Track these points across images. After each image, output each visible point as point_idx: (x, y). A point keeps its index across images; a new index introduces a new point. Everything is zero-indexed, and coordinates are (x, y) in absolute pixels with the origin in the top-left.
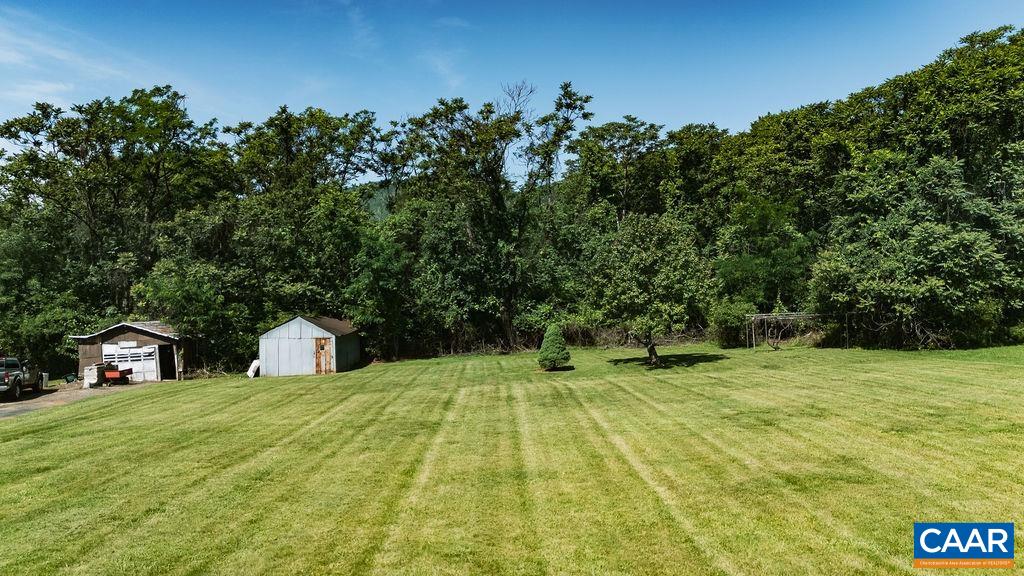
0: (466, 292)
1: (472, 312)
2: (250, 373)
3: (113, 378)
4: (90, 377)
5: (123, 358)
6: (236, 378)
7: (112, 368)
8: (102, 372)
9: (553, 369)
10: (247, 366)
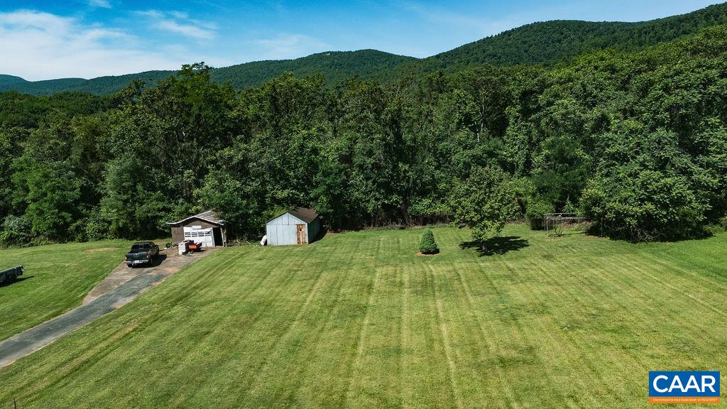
0: (380, 193)
1: (383, 204)
2: (262, 243)
3: (193, 248)
4: (182, 249)
5: (195, 235)
6: (255, 246)
7: (192, 243)
8: (187, 246)
9: (428, 252)
10: (261, 239)
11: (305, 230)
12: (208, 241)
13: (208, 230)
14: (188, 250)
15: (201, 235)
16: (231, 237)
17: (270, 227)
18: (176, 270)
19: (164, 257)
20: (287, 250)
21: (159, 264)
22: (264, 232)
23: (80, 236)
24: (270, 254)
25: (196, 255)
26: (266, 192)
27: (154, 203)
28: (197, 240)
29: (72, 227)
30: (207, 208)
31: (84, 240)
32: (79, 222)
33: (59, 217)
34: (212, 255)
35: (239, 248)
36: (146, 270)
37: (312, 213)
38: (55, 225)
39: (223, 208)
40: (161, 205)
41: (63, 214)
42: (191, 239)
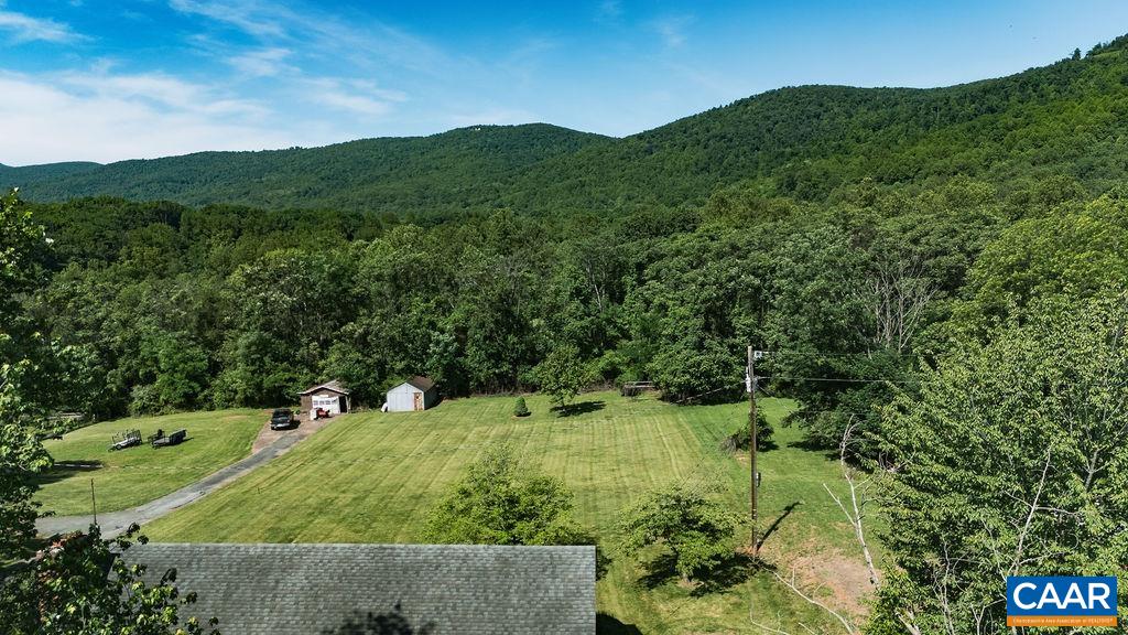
2: (383, 409)
3: (322, 415)
4: (313, 415)
5: (322, 402)
6: (377, 412)
7: (321, 410)
8: (318, 412)
9: (520, 415)
10: (381, 406)
11: (422, 397)
12: (334, 408)
13: (334, 398)
14: (318, 416)
15: (328, 403)
16: (355, 405)
17: (391, 396)
18: (314, 432)
19: (299, 422)
20: (405, 416)
21: (296, 427)
22: (384, 400)
23: (207, 405)
24: (391, 419)
25: (326, 420)
26: (386, 362)
27: (281, 373)
28: (325, 408)
29: (200, 397)
30: (332, 379)
31: (212, 409)
32: (206, 392)
33: (190, 387)
34: (339, 420)
35: (362, 414)
36: (288, 432)
37: (429, 382)
38: (186, 395)
39: (346, 378)
40: (287, 376)
41: (193, 384)
42: (319, 406)
